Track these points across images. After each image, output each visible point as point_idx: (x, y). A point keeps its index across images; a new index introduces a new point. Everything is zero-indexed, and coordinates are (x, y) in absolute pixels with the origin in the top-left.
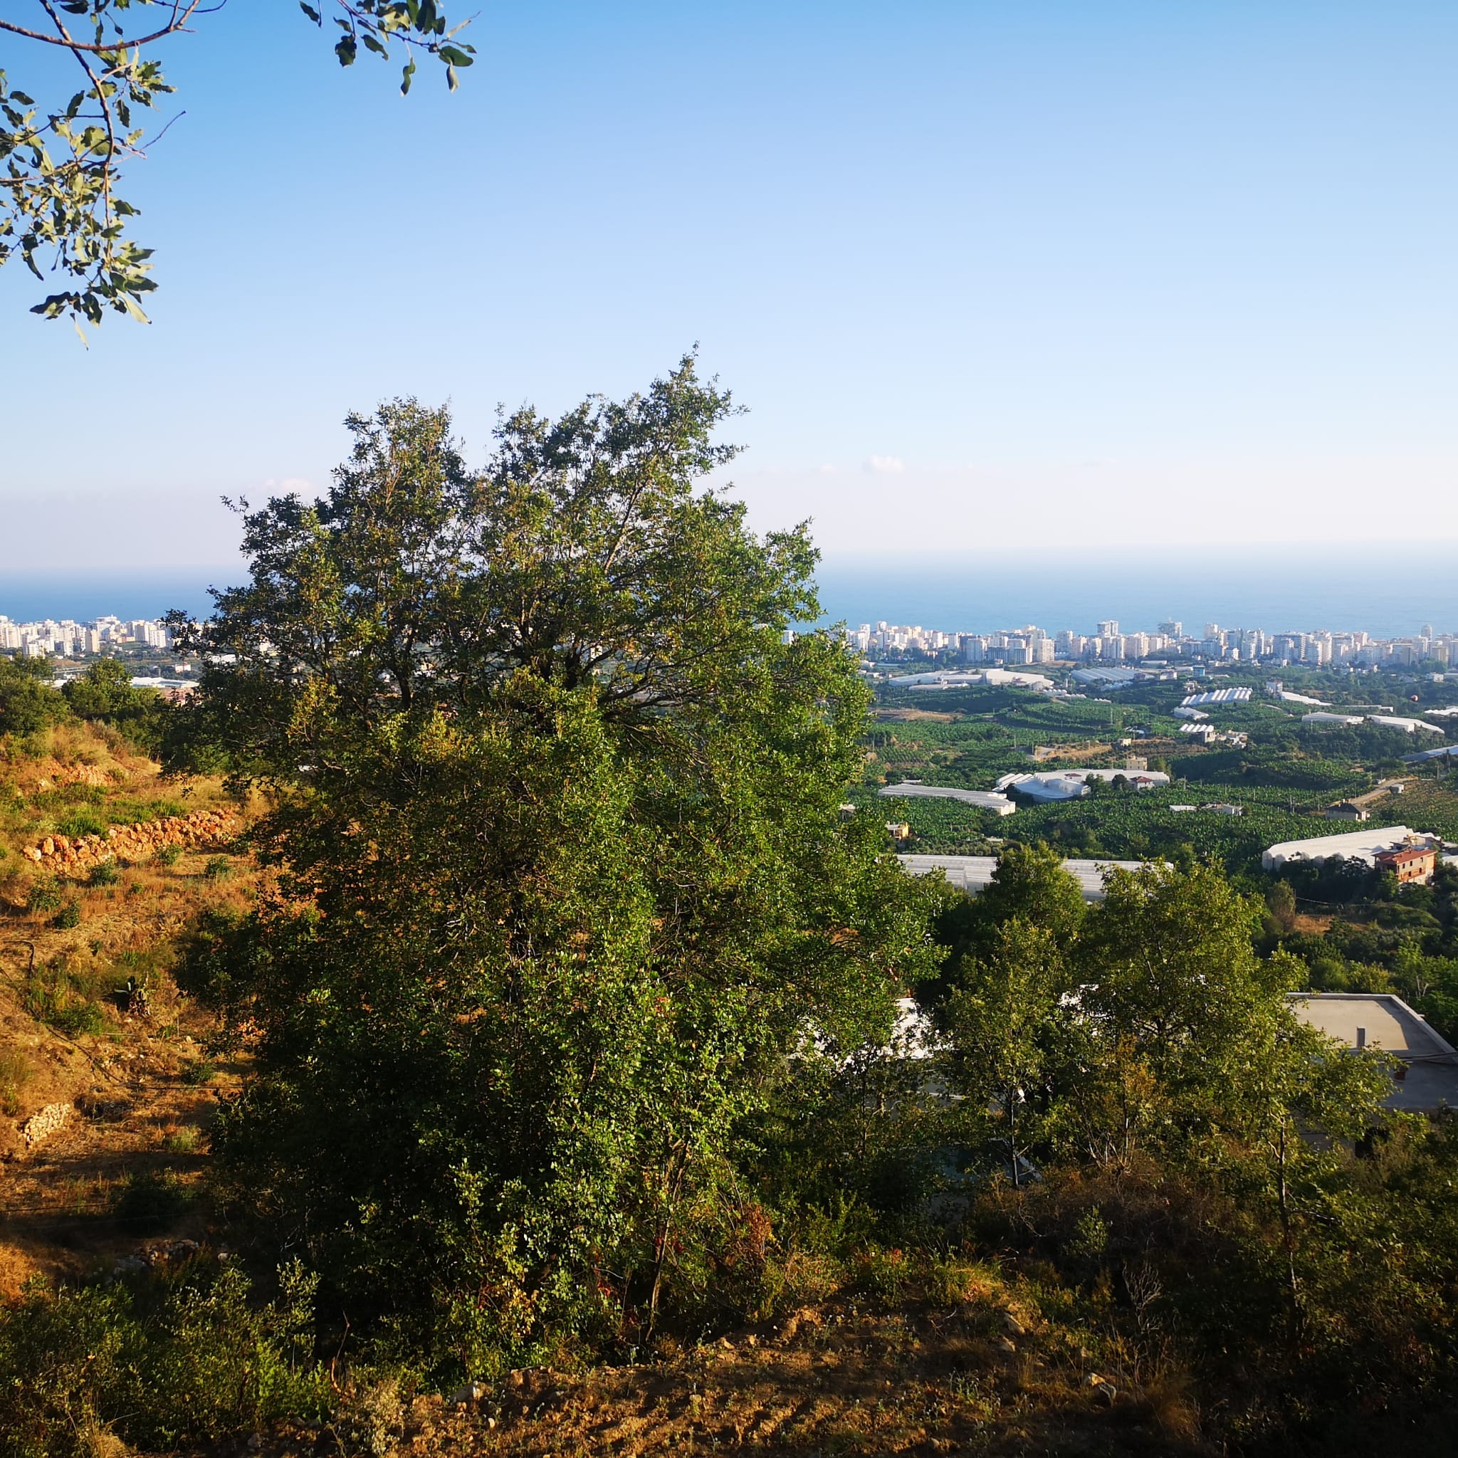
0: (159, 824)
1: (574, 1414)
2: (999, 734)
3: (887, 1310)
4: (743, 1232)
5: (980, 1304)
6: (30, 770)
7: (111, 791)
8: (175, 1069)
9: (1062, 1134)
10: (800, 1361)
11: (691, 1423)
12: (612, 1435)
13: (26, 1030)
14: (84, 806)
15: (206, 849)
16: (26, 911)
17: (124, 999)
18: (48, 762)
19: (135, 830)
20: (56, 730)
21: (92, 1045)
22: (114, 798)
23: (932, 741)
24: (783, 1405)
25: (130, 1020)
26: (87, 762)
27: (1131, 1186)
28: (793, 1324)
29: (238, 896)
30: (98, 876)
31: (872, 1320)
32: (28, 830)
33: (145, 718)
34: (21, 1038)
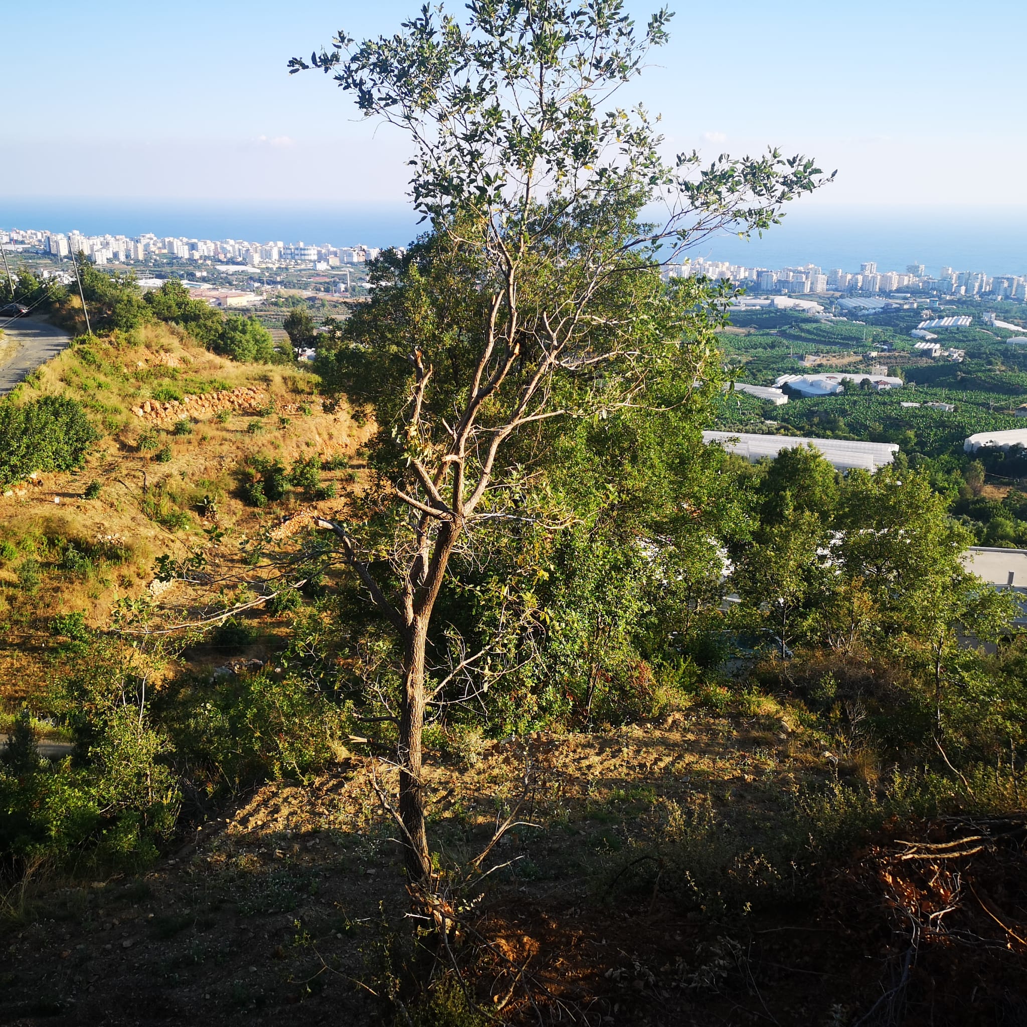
0: (215, 396)
1: (565, 753)
2: (780, 345)
3: (719, 716)
4: (636, 674)
5: (768, 716)
6: (131, 355)
7: (183, 371)
8: (236, 554)
9: (813, 630)
10: (675, 736)
11: (623, 760)
12: (585, 763)
13: (145, 526)
14: (166, 381)
15: (246, 413)
16: (137, 449)
17: (202, 509)
18: (142, 349)
19: (201, 398)
20: (146, 327)
21: (185, 537)
22: (185, 376)
23: (731, 349)
24: (669, 755)
25: (206, 523)
26: (166, 351)
27: (851, 662)
28: (670, 720)
29: (270, 446)
30: (179, 429)
31: (712, 721)
32: (133, 396)
33: (202, 321)
34: (143, 531)
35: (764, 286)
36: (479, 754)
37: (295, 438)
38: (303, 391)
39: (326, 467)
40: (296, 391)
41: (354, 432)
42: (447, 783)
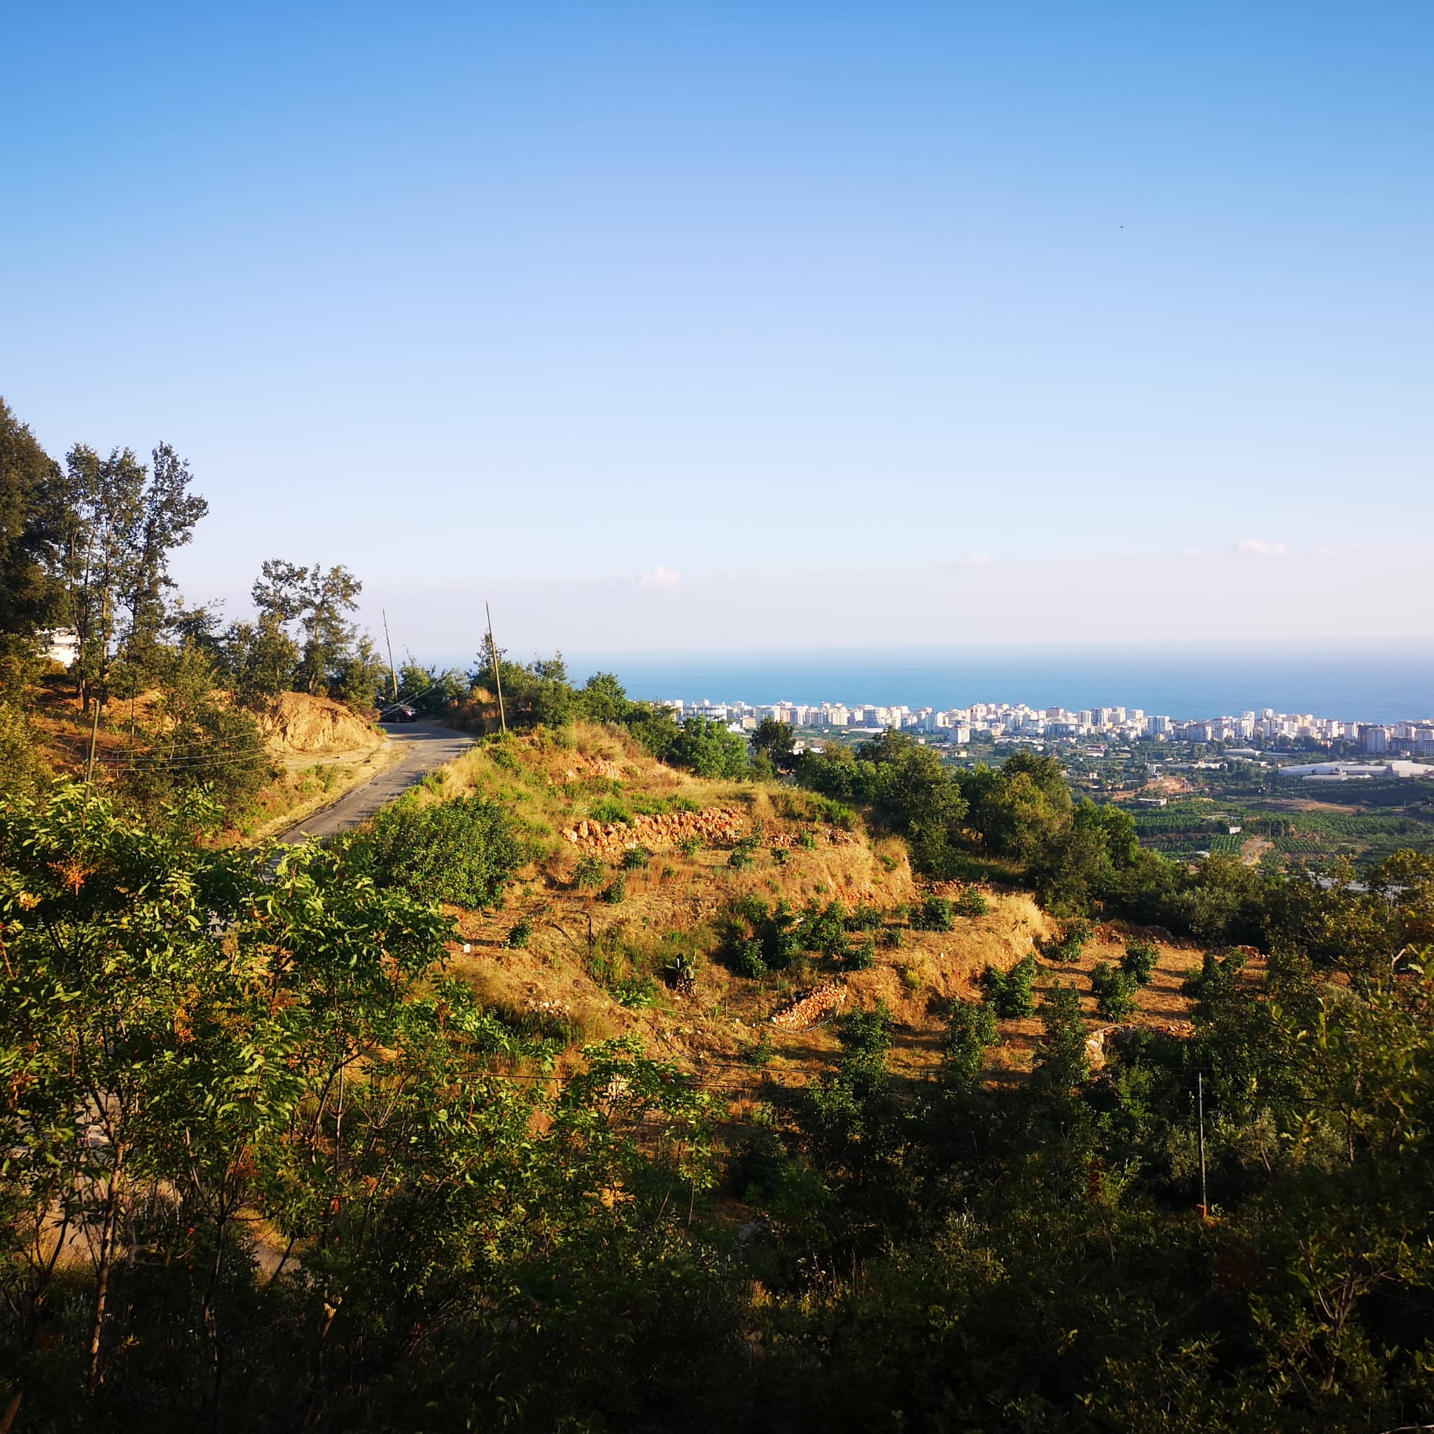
0: (676, 818)
2: (1414, 828)
6: (559, 761)
7: (627, 786)
8: (731, 1048)
13: (593, 994)
14: (607, 797)
15: (720, 845)
16: (574, 885)
17: (673, 976)
18: (573, 754)
20: (578, 725)
22: (630, 792)
23: (1335, 833)
25: (678, 998)
26: (605, 758)
29: (763, 887)
30: (630, 860)
32: (563, 814)
33: (650, 721)
34: (593, 1001)
35: (1371, 746)
37: (799, 880)
38: (800, 815)
39: (849, 925)
40: (790, 815)
41: (881, 878)
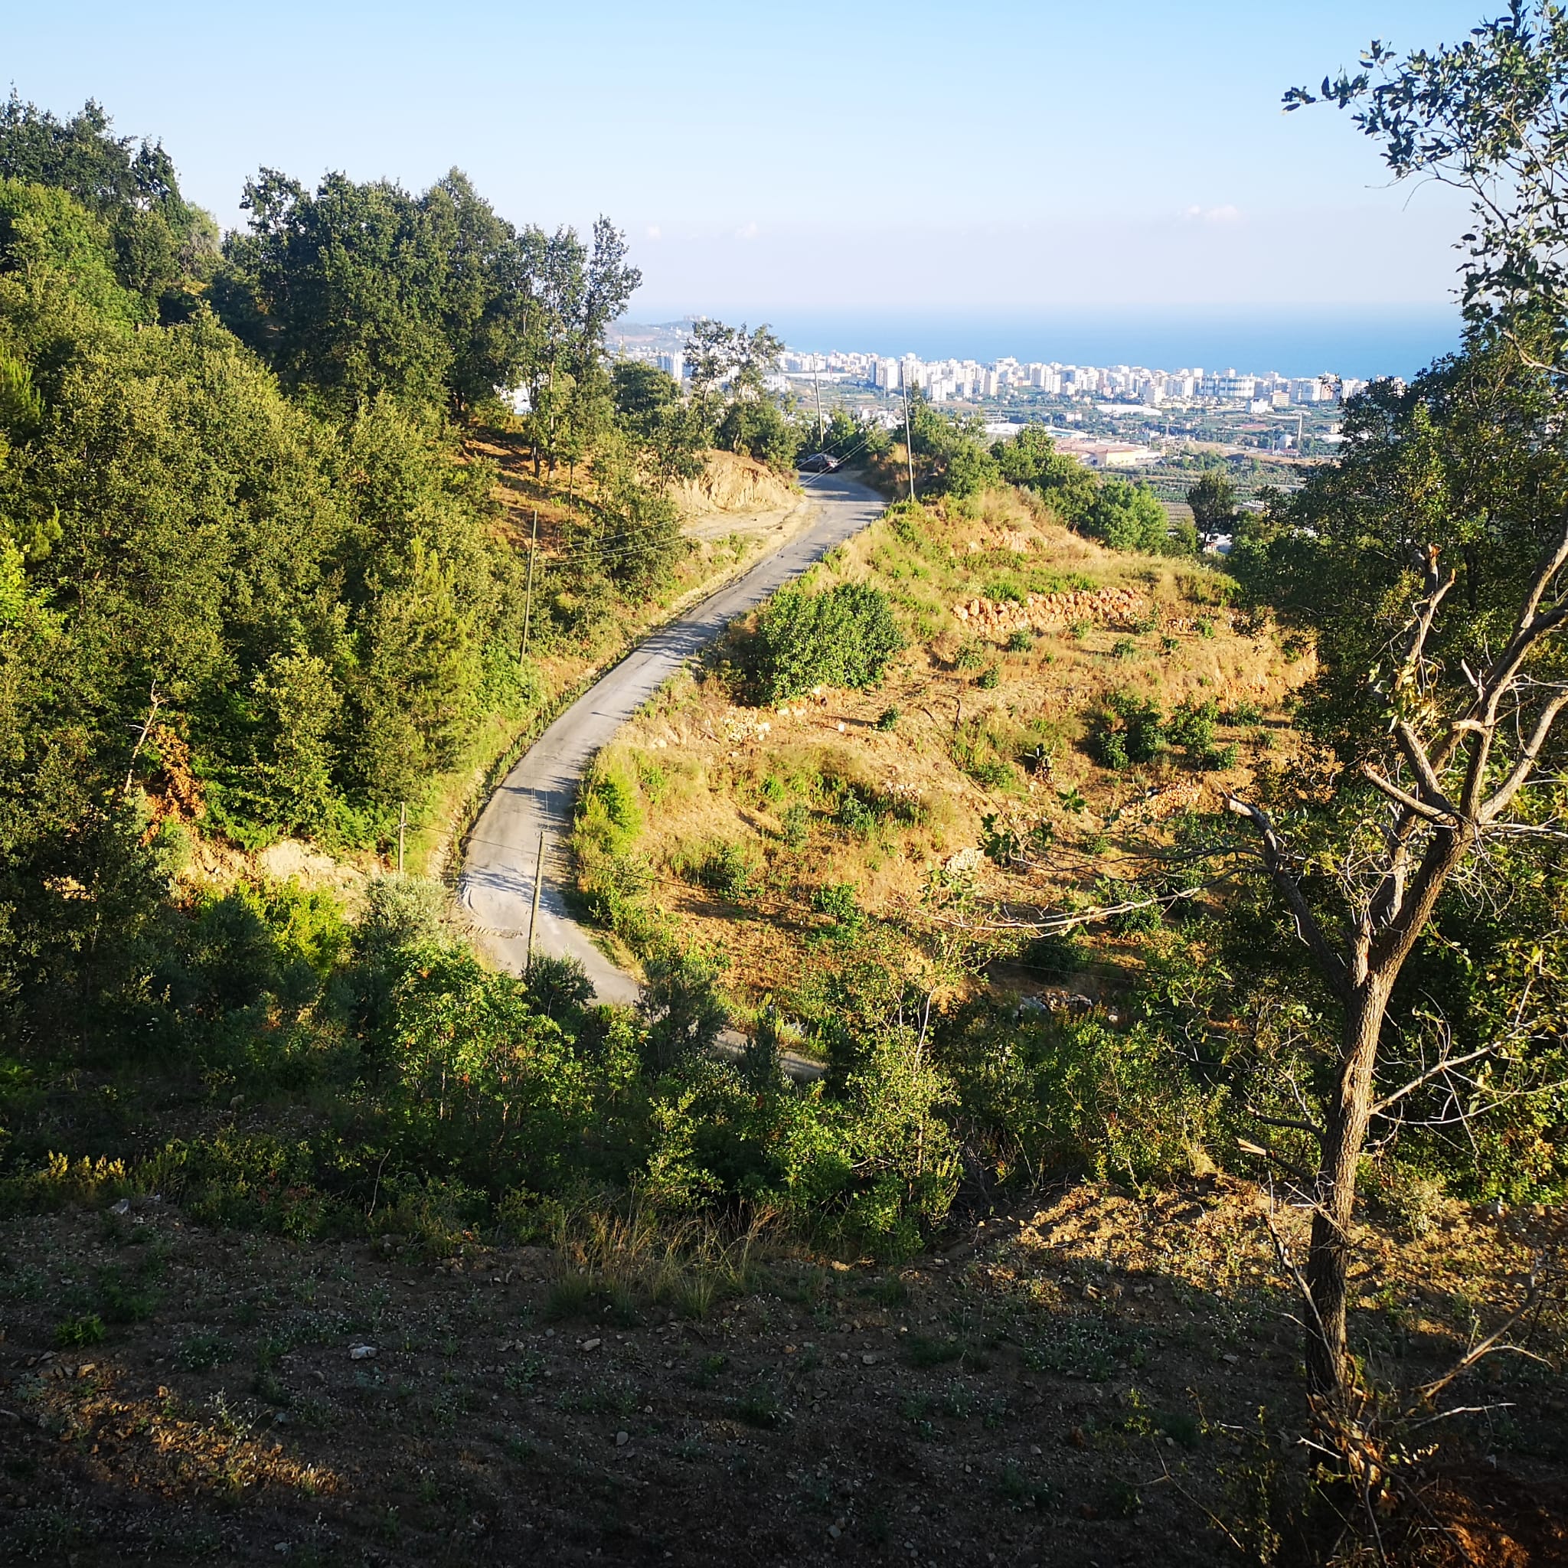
0: (1072, 598)
6: (963, 531)
7: (1030, 558)
13: (951, 777)
14: (1006, 571)
15: (1113, 627)
16: (954, 667)
17: (1032, 762)
18: (978, 524)
19: (1050, 600)
20: (987, 493)
21: (1003, 800)
22: (1032, 566)
25: (1035, 783)
26: (1011, 528)
29: (1142, 679)
30: (1014, 643)
32: (957, 590)
33: (1067, 487)
34: (946, 784)
36: (1434, 1218)
37: (1182, 671)
38: (1204, 599)
39: (1225, 719)
40: (1194, 599)
41: (1278, 670)
42: (1373, 1252)
